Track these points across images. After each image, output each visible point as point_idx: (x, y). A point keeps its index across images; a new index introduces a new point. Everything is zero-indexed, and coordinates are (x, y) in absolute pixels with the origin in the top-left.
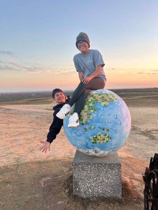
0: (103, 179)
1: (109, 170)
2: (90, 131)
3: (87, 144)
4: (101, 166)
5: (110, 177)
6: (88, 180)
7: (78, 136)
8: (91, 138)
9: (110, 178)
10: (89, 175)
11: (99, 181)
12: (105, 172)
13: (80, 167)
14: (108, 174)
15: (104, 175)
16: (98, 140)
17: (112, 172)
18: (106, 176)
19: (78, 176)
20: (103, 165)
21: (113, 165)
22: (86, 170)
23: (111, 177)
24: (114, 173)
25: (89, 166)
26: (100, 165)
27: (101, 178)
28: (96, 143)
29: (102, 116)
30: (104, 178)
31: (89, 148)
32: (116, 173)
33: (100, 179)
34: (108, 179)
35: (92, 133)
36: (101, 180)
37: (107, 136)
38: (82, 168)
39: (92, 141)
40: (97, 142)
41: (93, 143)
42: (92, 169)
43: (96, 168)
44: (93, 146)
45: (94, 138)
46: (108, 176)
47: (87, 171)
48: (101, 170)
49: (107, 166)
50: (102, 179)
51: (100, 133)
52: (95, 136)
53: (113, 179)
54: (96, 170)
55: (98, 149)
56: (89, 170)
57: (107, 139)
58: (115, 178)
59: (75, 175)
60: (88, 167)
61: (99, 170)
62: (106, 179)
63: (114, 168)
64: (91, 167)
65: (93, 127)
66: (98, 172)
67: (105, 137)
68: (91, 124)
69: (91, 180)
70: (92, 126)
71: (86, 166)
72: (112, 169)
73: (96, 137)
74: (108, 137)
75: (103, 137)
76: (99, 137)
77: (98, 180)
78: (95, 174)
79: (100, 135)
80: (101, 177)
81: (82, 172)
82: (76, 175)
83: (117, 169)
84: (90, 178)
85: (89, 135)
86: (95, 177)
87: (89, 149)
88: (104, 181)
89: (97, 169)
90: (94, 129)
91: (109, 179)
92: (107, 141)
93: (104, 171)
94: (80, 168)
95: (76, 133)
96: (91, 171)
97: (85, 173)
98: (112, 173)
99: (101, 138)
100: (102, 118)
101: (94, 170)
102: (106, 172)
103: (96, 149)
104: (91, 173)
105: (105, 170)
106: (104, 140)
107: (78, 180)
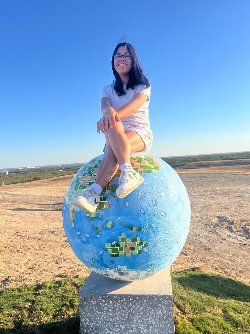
0: (139, 328)
1: (150, 308)
2: (104, 233)
3: (101, 259)
4: (133, 300)
5: (151, 322)
6: (109, 329)
7: (83, 242)
8: (108, 246)
9: (152, 325)
10: (111, 320)
11: (130, 331)
12: (142, 313)
13: (94, 303)
14: (148, 317)
15: (140, 319)
16: (121, 249)
17: (155, 312)
18: (144, 321)
19: (91, 321)
20: (136, 300)
21: (156, 299)
22: (106, 309)
23: (154, 323)
24: (160, 315)
25: (111, 302)
26: (131, 299)
27: (134, 326)
28: (117, 255)
29: (128, 203)
30: (140, 325)
31: (106, 266)
32: (163, 314)
33: (132, 329)
34: (148, 327)
35: (108, 237)
36: (135, 328)
37: (139, 240)
38: (98, 305)
39: (111, 251)
40: (121, 253)
41: (112, 255)
42: (117, 307)
43: (124, 305)
44: (113, 262)
45: (113, 246)
46: (148, 321)
47: (107, 311)
48: (133, 309)
49: (145, 301)
50: (137, 328)
51: (123, 235)
52: (114, 243)
53: (159, 327)
54: (123, 309)
55: (124, 269)
56: (110, 310)
57: (140, 248)
58: (161, 325)
59: (83, 320)
60: (109, 303)
61: (129, 309)
62: (144, 327)
63: (160, 305)
64: (114, 304)
65: (109, 225)
66: (129, 314)
67: (135, 244)
68: (106, 219)
69: (116, 330)
70: (107, 222)
71: (104, 301)
72: (155, 307)
73: (118, 245)
74: (141, 243)
75: (129, 244)
76: (122, 245)
77: (129, 329)
78: (122, 317)
79: (123, 240)
80: (134, 323)
81: (97, 314)
82: (86, 321)
83: (165, 306)
84: (114, 325)
85: (104, 240)
86: (122, 324)
87: (107, 269)
88: (141, 331)
89: (127, 306)
90: (112, 227)
91: (151, 327)
92: (140, 252)
93: (140, 311)
94: (93, 305)
95: (79, 236)
96: (114, 311)
97: (103, 317)
98: (156, 315)
99: (126, 246)
100: (127, 205)
101: (119, 309)
102: (145, 313)
103: (120, 267)
104: (115, 316)
105: (141, 309)
106: (133, 249)
107: (91, 329)
